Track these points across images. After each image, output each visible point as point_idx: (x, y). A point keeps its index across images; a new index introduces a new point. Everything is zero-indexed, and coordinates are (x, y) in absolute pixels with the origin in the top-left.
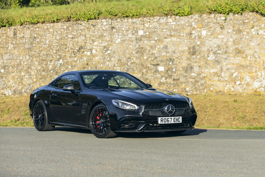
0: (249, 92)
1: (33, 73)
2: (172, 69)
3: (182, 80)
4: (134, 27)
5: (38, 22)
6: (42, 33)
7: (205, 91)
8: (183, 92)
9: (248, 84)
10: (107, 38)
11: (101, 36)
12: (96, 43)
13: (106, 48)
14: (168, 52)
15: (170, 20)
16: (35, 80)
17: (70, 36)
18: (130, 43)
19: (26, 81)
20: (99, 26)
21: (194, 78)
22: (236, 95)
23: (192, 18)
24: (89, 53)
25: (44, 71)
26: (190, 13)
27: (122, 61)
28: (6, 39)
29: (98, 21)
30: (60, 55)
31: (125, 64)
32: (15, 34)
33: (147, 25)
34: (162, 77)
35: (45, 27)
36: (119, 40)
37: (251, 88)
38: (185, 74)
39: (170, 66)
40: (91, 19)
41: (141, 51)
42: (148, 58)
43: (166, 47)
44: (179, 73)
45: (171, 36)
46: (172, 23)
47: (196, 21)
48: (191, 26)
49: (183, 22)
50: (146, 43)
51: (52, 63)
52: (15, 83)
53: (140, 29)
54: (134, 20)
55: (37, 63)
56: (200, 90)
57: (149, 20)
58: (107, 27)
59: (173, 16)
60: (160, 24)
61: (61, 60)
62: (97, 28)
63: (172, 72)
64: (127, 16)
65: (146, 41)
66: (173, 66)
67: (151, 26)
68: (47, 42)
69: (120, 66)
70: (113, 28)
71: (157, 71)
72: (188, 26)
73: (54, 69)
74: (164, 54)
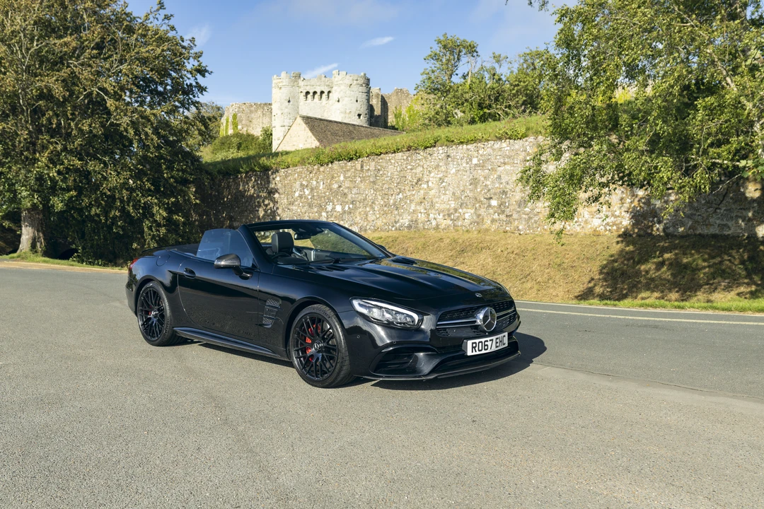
0: (587, 232)
1: (376, 209)
2: (506, 203)
3: (515, 216)
4: (468, 155)
5: (381, 153)
6: (384, 164)
7: (539, 229)
8: (515, 230)
9: (586, 222)
10: (443, 168)
11: (438, 166)
12: (432, 175)
13: (441, 180)
14: (502, 183)
15: (504, 145)
16: (378, 216)
17: (409, 167)
18: (464, 173)
19: (371, 217)
20: (436, 155)
21: (528, 214)
22: (572, 235)
23: (526, 141)
24: (425, 186)
25: (385, 206)
26: (525, 136)
27: (456, 194)
28: (354, 172)
29: (435, 149)
30: (400, 189)
31: (458, 198)
32: (362, 167)
33: (481, 152)
34: (495, 213)
35: (388, 158)
36: (454, 170)
37: (590, 226)
38: (519, 209)
39: (503, 200)
40: (428, 147)
41: (474, 182)
42: (481, 191)
43: (500, 177)
44: (512, 208)
45: (505, 164)
46: (506, 149)
47: (531, 144)
48: (525, 151)
49: (517, 147)
50: (480, 173)
51: (393, 198)
52: (361, 219)
53: (474, 157)
54: (469, 147)
55: (380, 198)
56: (533, 228)
57: (483, 146)
58: (443, 155)
59: (508, 140)
60: (494, 150)
61: (401, 194)
62: (434, 158)
63: (505, 207)
64: (462, 143)
65: (479, 171)
66: (507, 200)
67: (485, 153)
68: (389, 174)
69: (454, 200)
70: (448, 156)
71: (490, 206)
72: (522, 151)
73: (394, 204)
74: (497, 185)
